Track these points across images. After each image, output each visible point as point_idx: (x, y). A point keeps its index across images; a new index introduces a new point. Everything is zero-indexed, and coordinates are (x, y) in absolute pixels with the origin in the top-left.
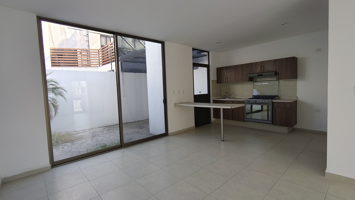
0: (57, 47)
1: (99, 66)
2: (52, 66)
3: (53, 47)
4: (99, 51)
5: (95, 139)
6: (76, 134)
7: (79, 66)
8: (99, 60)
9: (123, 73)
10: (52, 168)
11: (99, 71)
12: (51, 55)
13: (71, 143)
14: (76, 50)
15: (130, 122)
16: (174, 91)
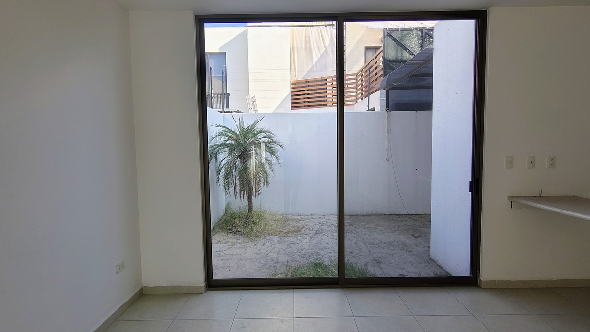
0: (299, 78)
1: (355, 102)
2: (292, 108)
3: (294, 79)
4: (357, 76)
5: (316, 239)
6: (297, 221)
7: (328, 105)
8: (357, 93)
9: (388, 112)
10: (206, 291)
11: (354, 111)
12: (292, 92)
13: (279, 238)
14: (326, 80)
15: (398, 213)
16: (512, 158)
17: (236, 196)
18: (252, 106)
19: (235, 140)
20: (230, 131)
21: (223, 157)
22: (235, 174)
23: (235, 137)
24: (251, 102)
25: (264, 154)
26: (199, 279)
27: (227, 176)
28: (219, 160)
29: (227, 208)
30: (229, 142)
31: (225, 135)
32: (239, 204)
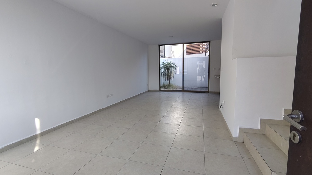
7: (200, 53)
10: (159, 91)
12: (186, 49)
14: (200, 44)
16: (215, 69)
17: (166, 80)
18: (172, 54)
19: (166, 66)
20: (165, 64)
21: (163, 70)
22: (166, 74)
23: (166, 65)
24: (172, 53)
25: (173, 69)
26: (158, 89)
27: (163, 75)
28: (162, 71)
29: (164, 83)
30: (164, 66)
31: (163, 64)
32: (167, 82)
